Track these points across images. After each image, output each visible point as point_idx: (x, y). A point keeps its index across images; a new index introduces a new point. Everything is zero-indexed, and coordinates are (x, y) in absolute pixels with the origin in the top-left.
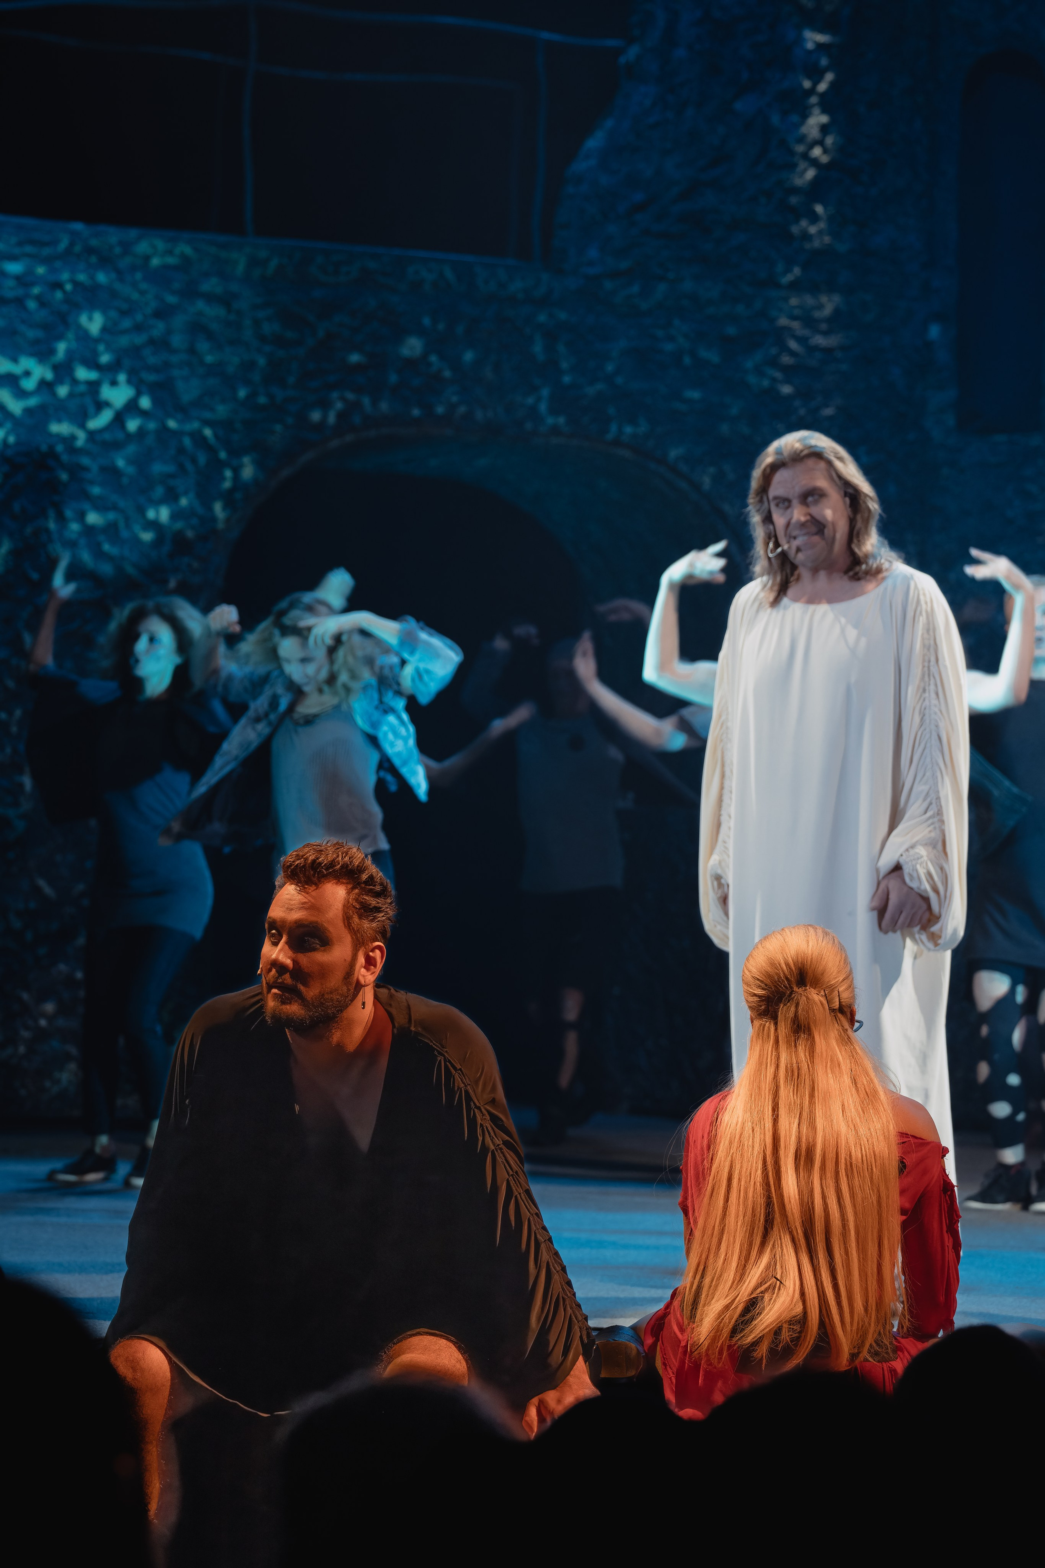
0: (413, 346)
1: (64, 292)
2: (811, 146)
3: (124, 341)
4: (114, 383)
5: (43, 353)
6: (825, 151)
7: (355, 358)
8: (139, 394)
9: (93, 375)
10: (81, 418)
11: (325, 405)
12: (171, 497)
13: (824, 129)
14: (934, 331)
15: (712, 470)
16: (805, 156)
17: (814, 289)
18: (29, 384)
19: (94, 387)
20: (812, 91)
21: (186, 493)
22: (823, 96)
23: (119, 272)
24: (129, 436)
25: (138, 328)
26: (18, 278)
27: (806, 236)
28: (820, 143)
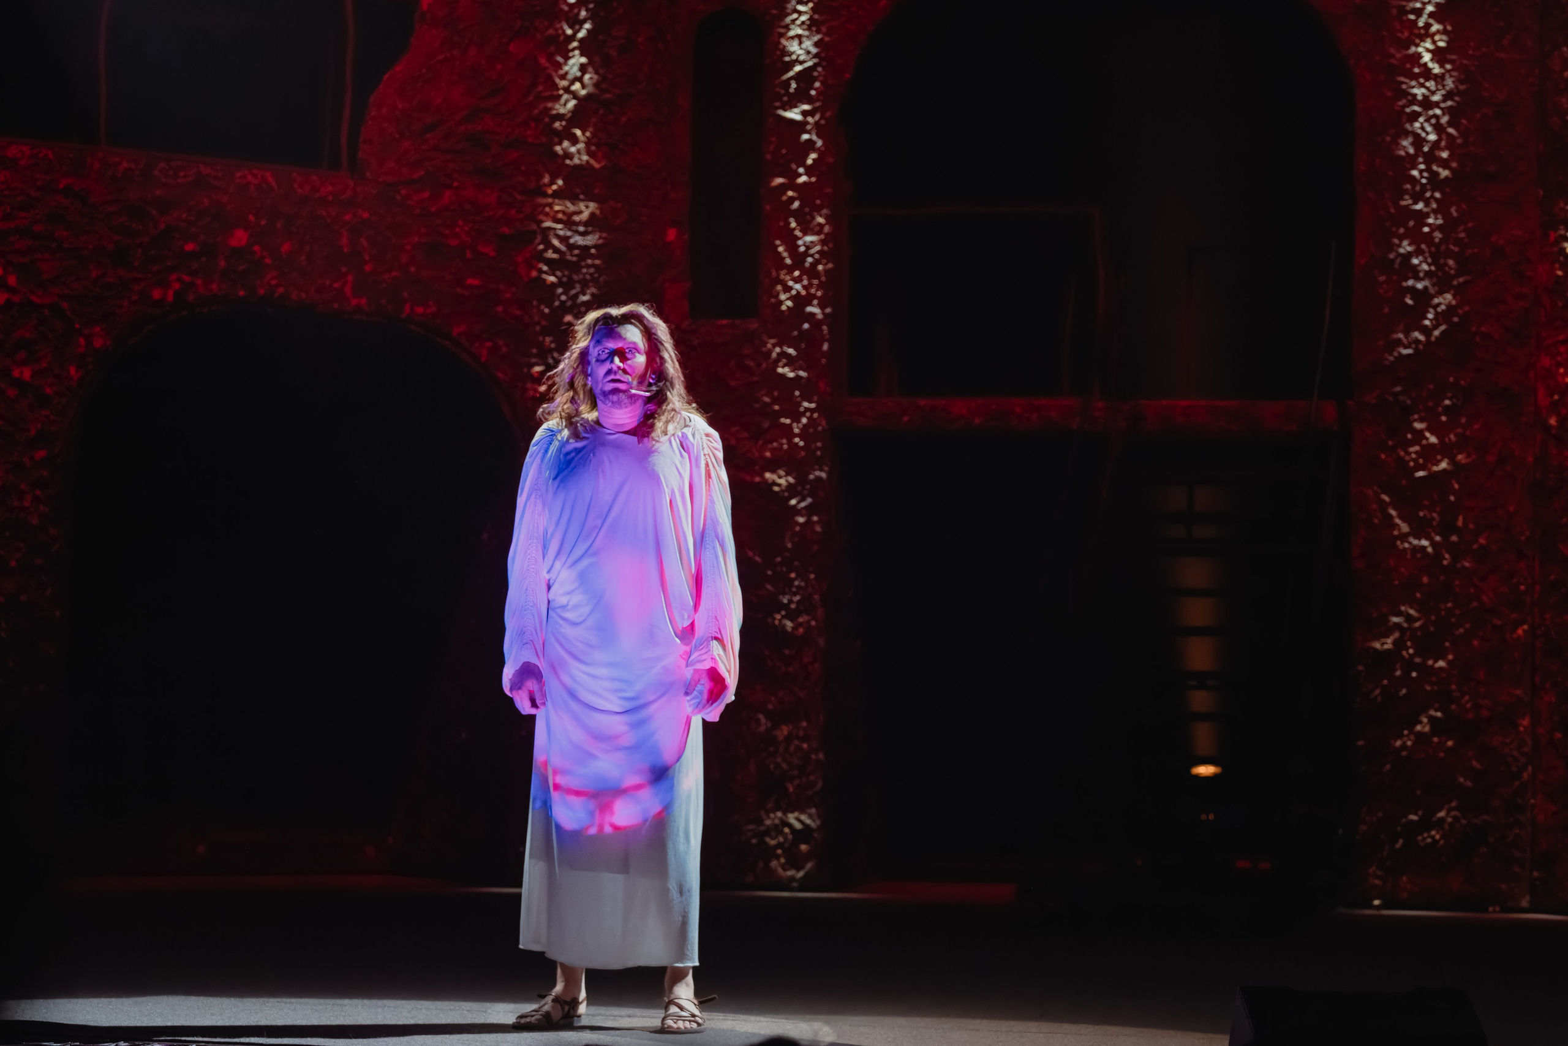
0: (240, 237)
2: (572, 82)
6: (583, 87)
7: (189, 247)
11: (164, 285)
12: (33, 359)
13: (583, 68)
14: (672, 235)
15: (489, 344)
16: (567, 90)
17: (574, 199)
20: (572, 38)
21: (45, 357)
22: (581, 41)
27: (568, 155)
28: (580, 79)
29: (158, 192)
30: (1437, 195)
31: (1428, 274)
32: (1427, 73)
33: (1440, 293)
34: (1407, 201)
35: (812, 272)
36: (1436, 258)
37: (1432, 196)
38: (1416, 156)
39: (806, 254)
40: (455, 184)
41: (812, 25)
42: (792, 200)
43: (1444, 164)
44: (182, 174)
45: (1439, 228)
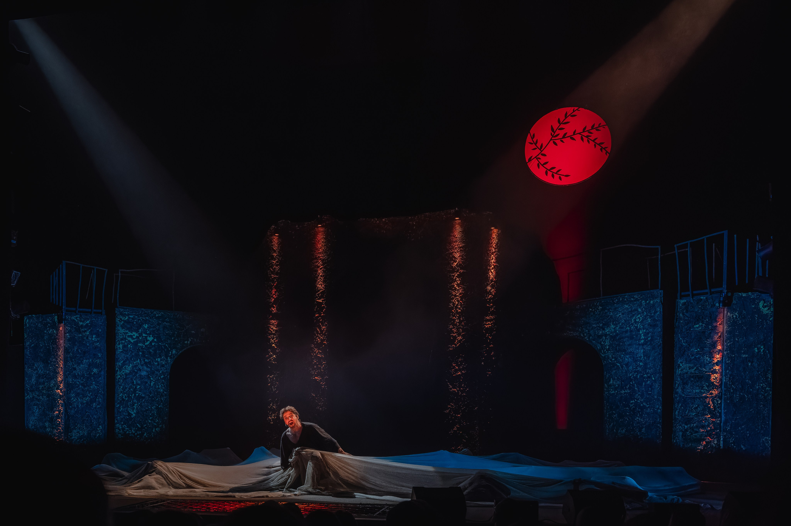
0: (203, 330)
1: (141, 321)
2: (273, 295)
3: (151, 329)
4: (150, 337)
5: (137, 331)
6: (276, 296)
7: (193, 332)
8: (154, 339)
9: (146, 335)
10: (144, 343)
11: (188, 340)
12: (160, 357)
13: (275, 292)
16: (272, 297)
17: (274, 320)
18: (134, 337)
19: (146, 337)
20: (273, 286)
21: (163, 356)
22: (275, 286)
23: (150, 317)
24: (153, 346)
25: (154, 327)
26: (132, 318)
27: (272, 311)
30: (458, 315)
31: (456, 332)
32: (456, 289)
33: (459, 336)
34: (451, 317)
35: (325, 335)
36: (458, 329)
37: (457, 316)
38: (453, 307)
39: (323, 331)
41: (324, 282)
42: (320, 319)
43: (460, 309)
44: (191, 316)
45: (458, 322)
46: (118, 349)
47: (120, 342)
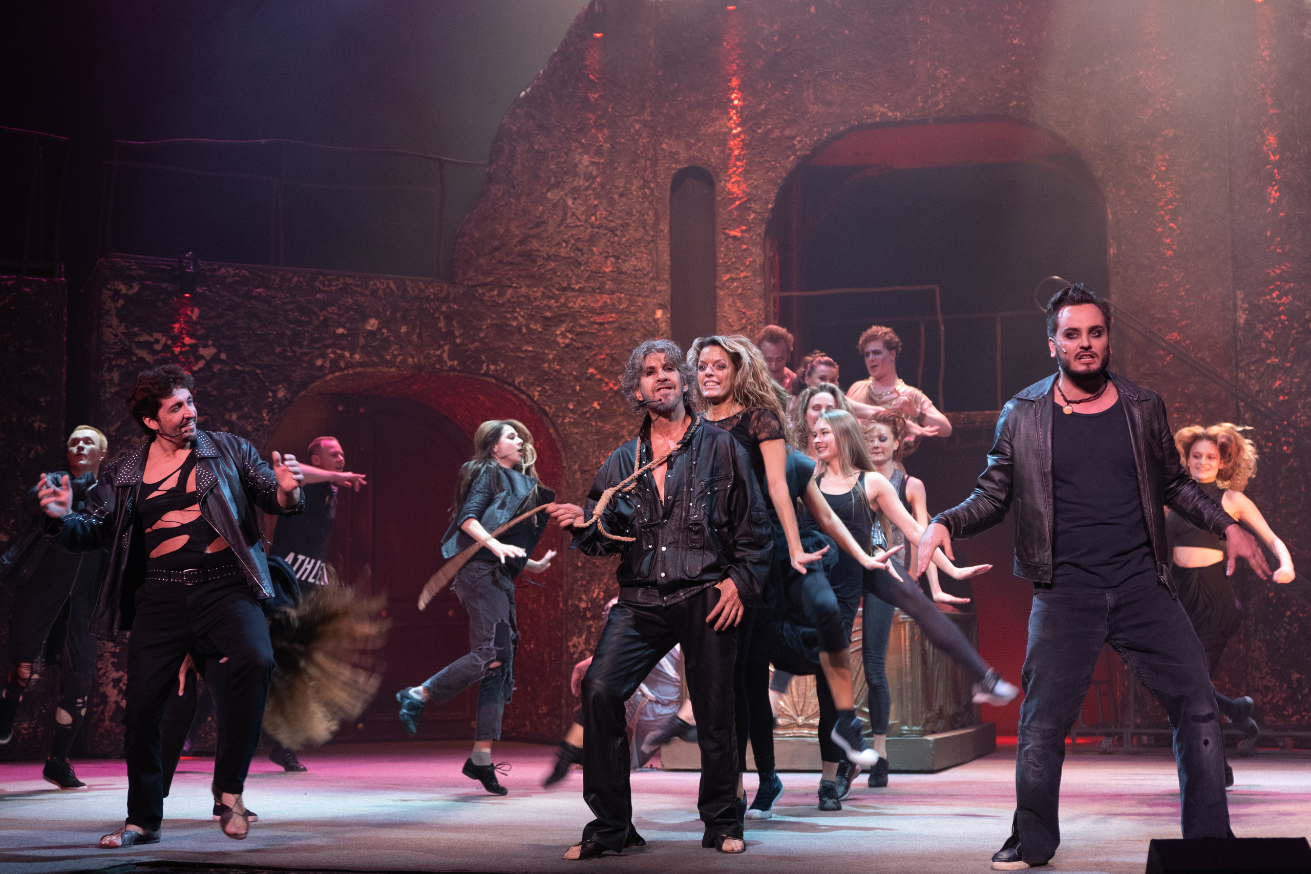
3: (211, 323)
4: (206, 346)
5: (167, 331)
7: (340, 331)
8: (219, 351)
9: (193, 341)
11: (324, 356)
12: (238, 407)
14: (659, 314)
18: (158, 347)
19: (194, 347)
21: (246, 405)
23: (209, 286)
24: (216, 374)
25: (219, 316)
29: (318, 296)
40: (514, 285)
41: (747, 172)
44: (334, 284)
46: (107, 385)
47: (114, 363)
